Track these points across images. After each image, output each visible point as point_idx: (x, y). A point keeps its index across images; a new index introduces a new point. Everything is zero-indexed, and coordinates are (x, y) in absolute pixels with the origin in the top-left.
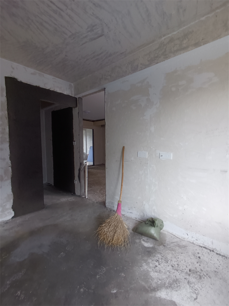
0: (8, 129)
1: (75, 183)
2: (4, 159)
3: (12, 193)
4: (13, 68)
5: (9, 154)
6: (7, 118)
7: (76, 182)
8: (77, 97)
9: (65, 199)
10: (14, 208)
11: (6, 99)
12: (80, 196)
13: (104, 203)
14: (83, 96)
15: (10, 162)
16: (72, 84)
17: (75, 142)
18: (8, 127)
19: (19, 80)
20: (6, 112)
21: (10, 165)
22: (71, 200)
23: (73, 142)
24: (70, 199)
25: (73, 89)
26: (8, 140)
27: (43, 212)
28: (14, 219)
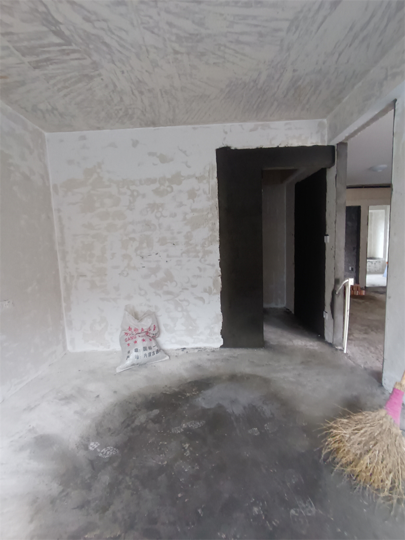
0: (218, 224)
1: (324, 316)
2: (213, 266)
3: (221, 313)
4: (226, 133)
5: (219, 258)
6: (218, 208)
7: (327, 316)
8: (334, 143)
9: (302, 343)
10: (223, 333)
11: (217, 182)
12: (331, 345)
13: (378, 376)
14: (348, 138)
15: (220, 269)
16: (325, 121)
17: (328, 237)
18: (218, 220)
19: (233, 148)
20: (217, 200)
21: (220, 274)
22: (312, 348)
23: (325, 237)
24: (311, 345)
25: (326, 131)
26: (218, 239)
27: (260, 353)
28: (222, 349)
